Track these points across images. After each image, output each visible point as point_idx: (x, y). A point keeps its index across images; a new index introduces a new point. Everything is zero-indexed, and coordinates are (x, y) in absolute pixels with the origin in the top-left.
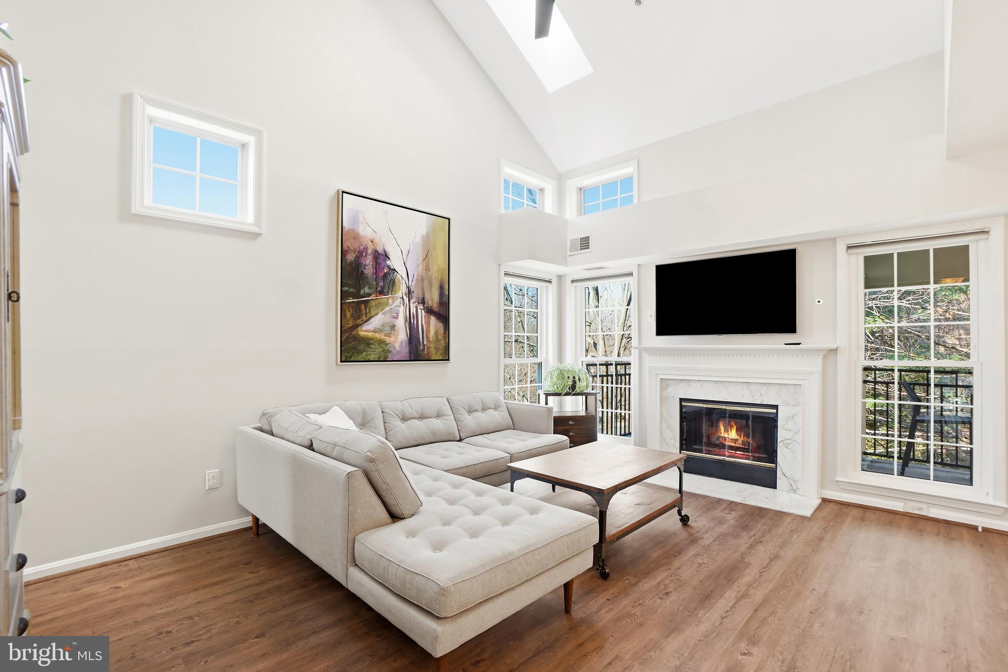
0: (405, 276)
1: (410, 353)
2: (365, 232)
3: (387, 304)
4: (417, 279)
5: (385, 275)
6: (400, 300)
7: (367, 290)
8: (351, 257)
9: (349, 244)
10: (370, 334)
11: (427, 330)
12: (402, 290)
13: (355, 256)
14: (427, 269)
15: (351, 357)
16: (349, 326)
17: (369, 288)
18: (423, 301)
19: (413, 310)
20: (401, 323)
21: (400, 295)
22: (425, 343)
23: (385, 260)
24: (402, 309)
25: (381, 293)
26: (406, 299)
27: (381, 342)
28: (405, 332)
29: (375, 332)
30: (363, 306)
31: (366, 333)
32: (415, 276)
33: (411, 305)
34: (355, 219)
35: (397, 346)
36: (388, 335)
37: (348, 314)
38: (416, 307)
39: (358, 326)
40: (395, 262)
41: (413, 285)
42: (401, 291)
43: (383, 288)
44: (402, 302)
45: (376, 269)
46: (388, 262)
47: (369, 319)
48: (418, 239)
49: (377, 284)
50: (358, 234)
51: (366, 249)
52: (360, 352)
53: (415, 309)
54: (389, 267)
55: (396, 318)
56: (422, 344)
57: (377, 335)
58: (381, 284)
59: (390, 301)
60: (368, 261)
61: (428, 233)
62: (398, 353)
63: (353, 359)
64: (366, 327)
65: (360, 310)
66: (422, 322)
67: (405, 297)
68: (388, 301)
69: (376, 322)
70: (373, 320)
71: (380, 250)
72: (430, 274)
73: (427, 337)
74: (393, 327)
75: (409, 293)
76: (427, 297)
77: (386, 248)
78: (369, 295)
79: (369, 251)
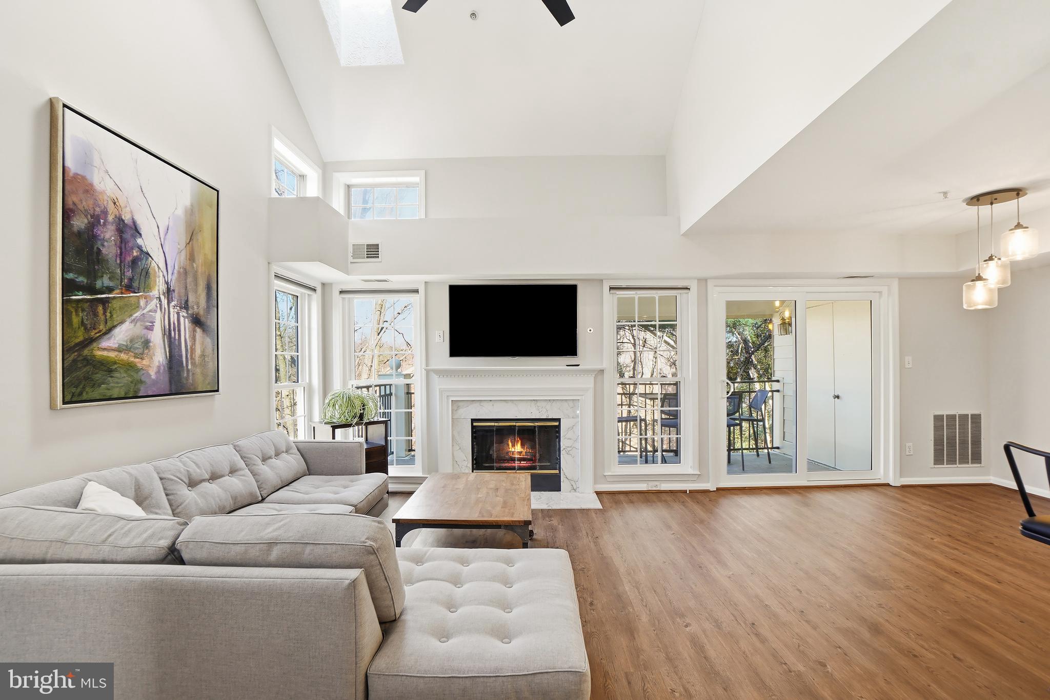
0: (162, 265)
1: (170, 382)
2: (102, 183)
3: (138, 307)
4: (179, 272)
5: (135, 261)
6: (155, 301)
7: (106, 281)
8: (79, 223)
9: (75, 199)
10: (112, 355)
11: (191, 348)
12: (159, 287)
13: (86, 221)
14: (192, 258)
15: (81, 394)
16: (77, 341)
17: (110, 279)
18: (185, 306)
19: (174, 318)
20: (157, 337)
21: (155, 293)
22: (190, 367)
23: (134, 237)
24: (158, 316)
25: (129, 288)
26: (165, 301)
27: (130, 367)
28: (163, 351)
29: (119, 350)
30: (100, 309)
31: (105, 353)
32: (176, 267)
33: (171, 310)
34: (86, 158)
35: (153, 373)
36: (141, 356)
37: (76, 320)
38: (178, 314)
39: (92, 341)
40: (149, 241)
41: (173, 281)
42: (157, 288)
43: (131, 280)
44: (158, 305)
45: (121, 248)
46: (139, 241)
47: (110, 330)
48: (180, 212)
49: (123, 273)
50: (91, 185)
51: (105, 213)
52: (95, 385)
53: (176, 315)
54: (140, 248)
55: (150, 328)
56: (185, 368)
57: (123, 356)
58: (129, 274)
59: (142, 302)
60: (108, 234)
61: (192, 206)
62: (155, 383)
63: (85, 396)
64: (105, 343)
65: (96, 314)
66: (185, 336)
67: (162, 297)
68: (139, 303)
69: (121, 334)
70: (117, 331)
71: (127, 218)
72: (195, 265)
73: (192, 358)
74: (146, 343)
75: (169, 292)
76: (191, 299)
77: (136, 218)
78: (110, 290)
79: (110, 218)
